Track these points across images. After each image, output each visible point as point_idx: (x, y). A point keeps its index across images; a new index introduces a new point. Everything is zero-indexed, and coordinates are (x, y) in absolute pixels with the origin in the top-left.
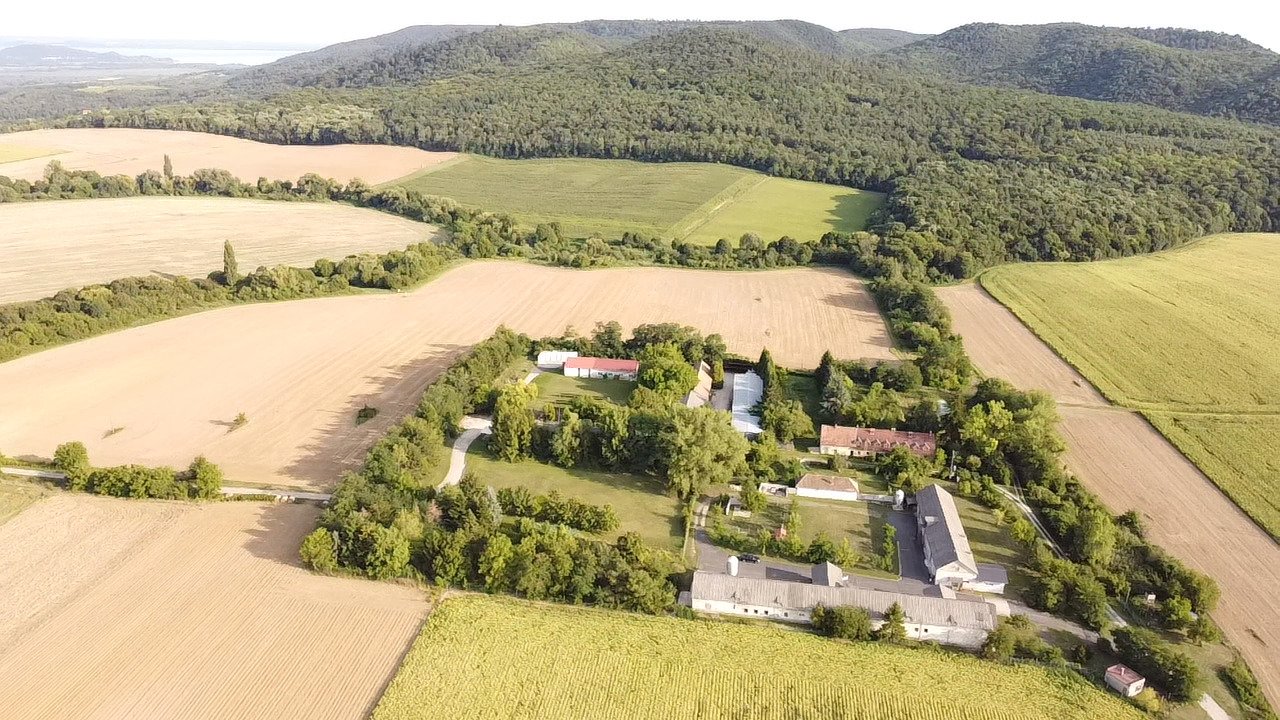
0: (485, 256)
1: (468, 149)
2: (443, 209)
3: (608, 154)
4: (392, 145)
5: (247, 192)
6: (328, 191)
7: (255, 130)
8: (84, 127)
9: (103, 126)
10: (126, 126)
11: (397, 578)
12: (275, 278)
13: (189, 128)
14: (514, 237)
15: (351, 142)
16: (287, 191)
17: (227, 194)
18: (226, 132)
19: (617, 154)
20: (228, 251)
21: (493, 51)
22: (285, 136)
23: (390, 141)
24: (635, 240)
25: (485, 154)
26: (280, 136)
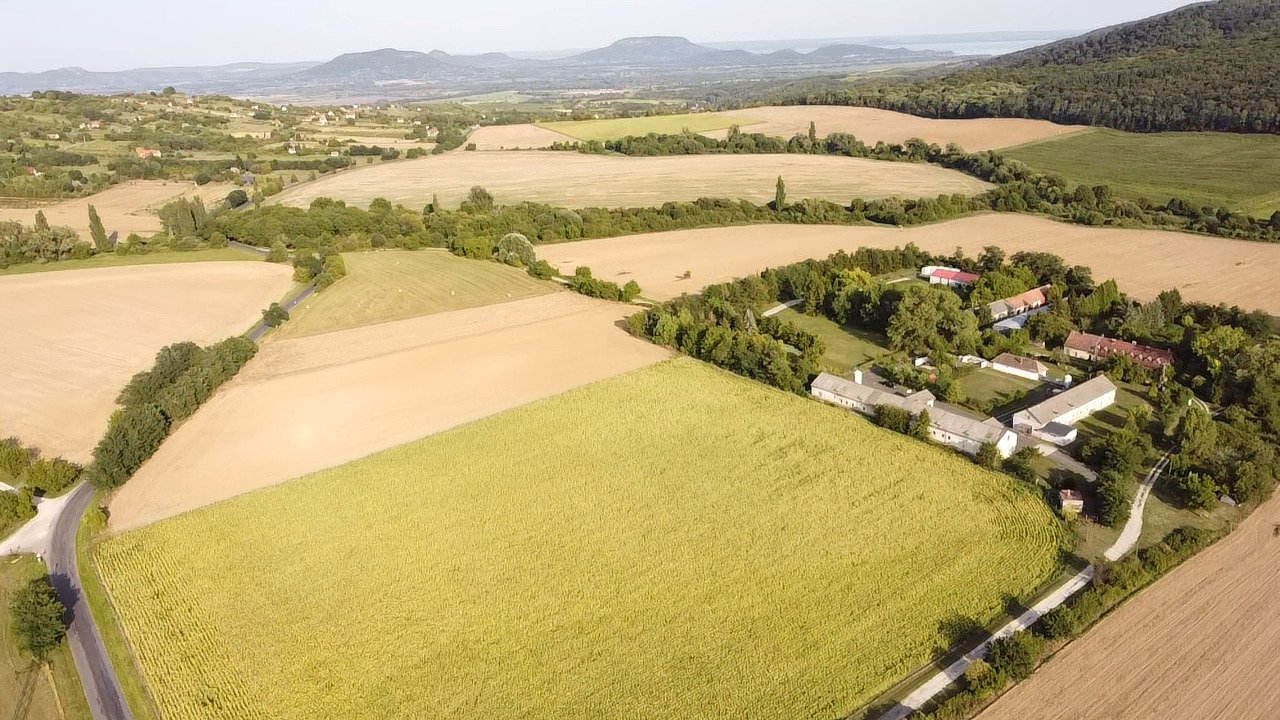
0: (1011, 210)
1: (1098, 123)
2: (1010, 171)
3: (1249, 128)
4: (1027, 118)
5: (865, 153)
6: (928, 154)
7: (915, 106)
8: (793, 104)
9: (805, 104)
10: (821, 103)
11: (665, 344)
12: (806, 207)
13: (866, 104)
14: (1053, 196)
15: (991, 116)
16: (894, 152)
17: (847, 154)
18: (892, 107)
19: (1259, 128)
20: (780, 185)
21: (1217, 25)
22: (937, 110)
23: (1026, 115)
24: (1181, 208)
25: (1115, 128)
26: (933, 110)
